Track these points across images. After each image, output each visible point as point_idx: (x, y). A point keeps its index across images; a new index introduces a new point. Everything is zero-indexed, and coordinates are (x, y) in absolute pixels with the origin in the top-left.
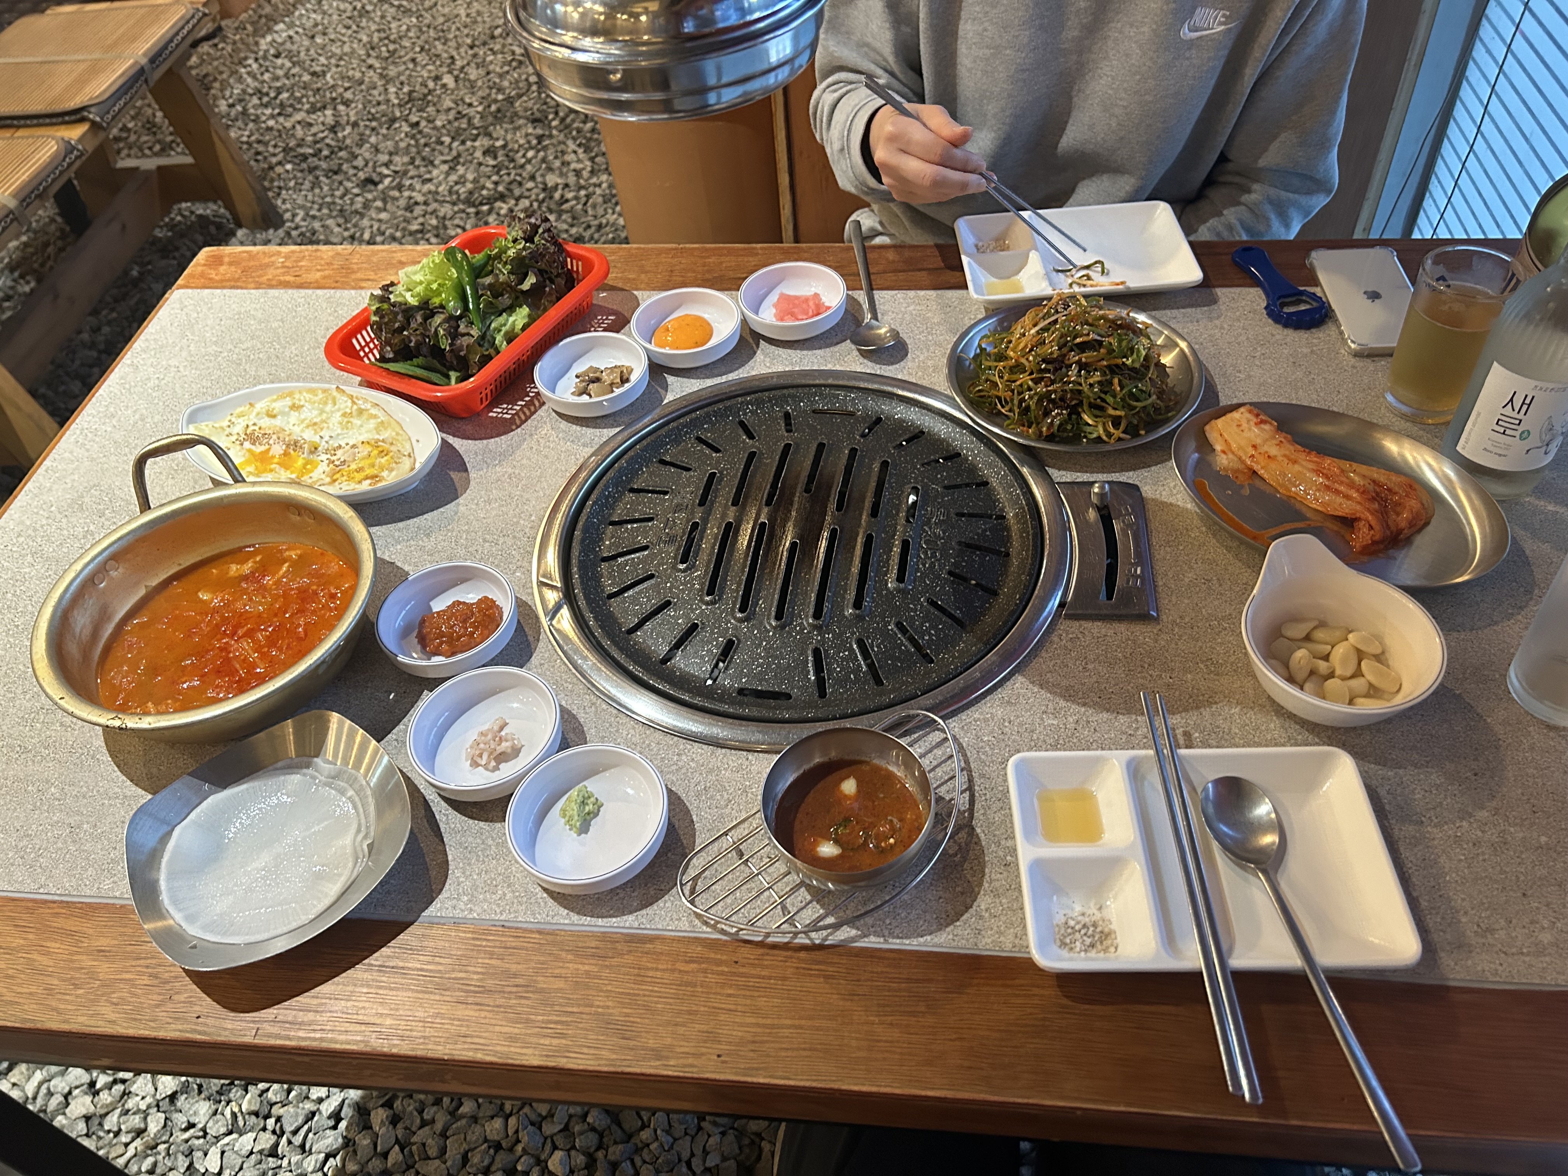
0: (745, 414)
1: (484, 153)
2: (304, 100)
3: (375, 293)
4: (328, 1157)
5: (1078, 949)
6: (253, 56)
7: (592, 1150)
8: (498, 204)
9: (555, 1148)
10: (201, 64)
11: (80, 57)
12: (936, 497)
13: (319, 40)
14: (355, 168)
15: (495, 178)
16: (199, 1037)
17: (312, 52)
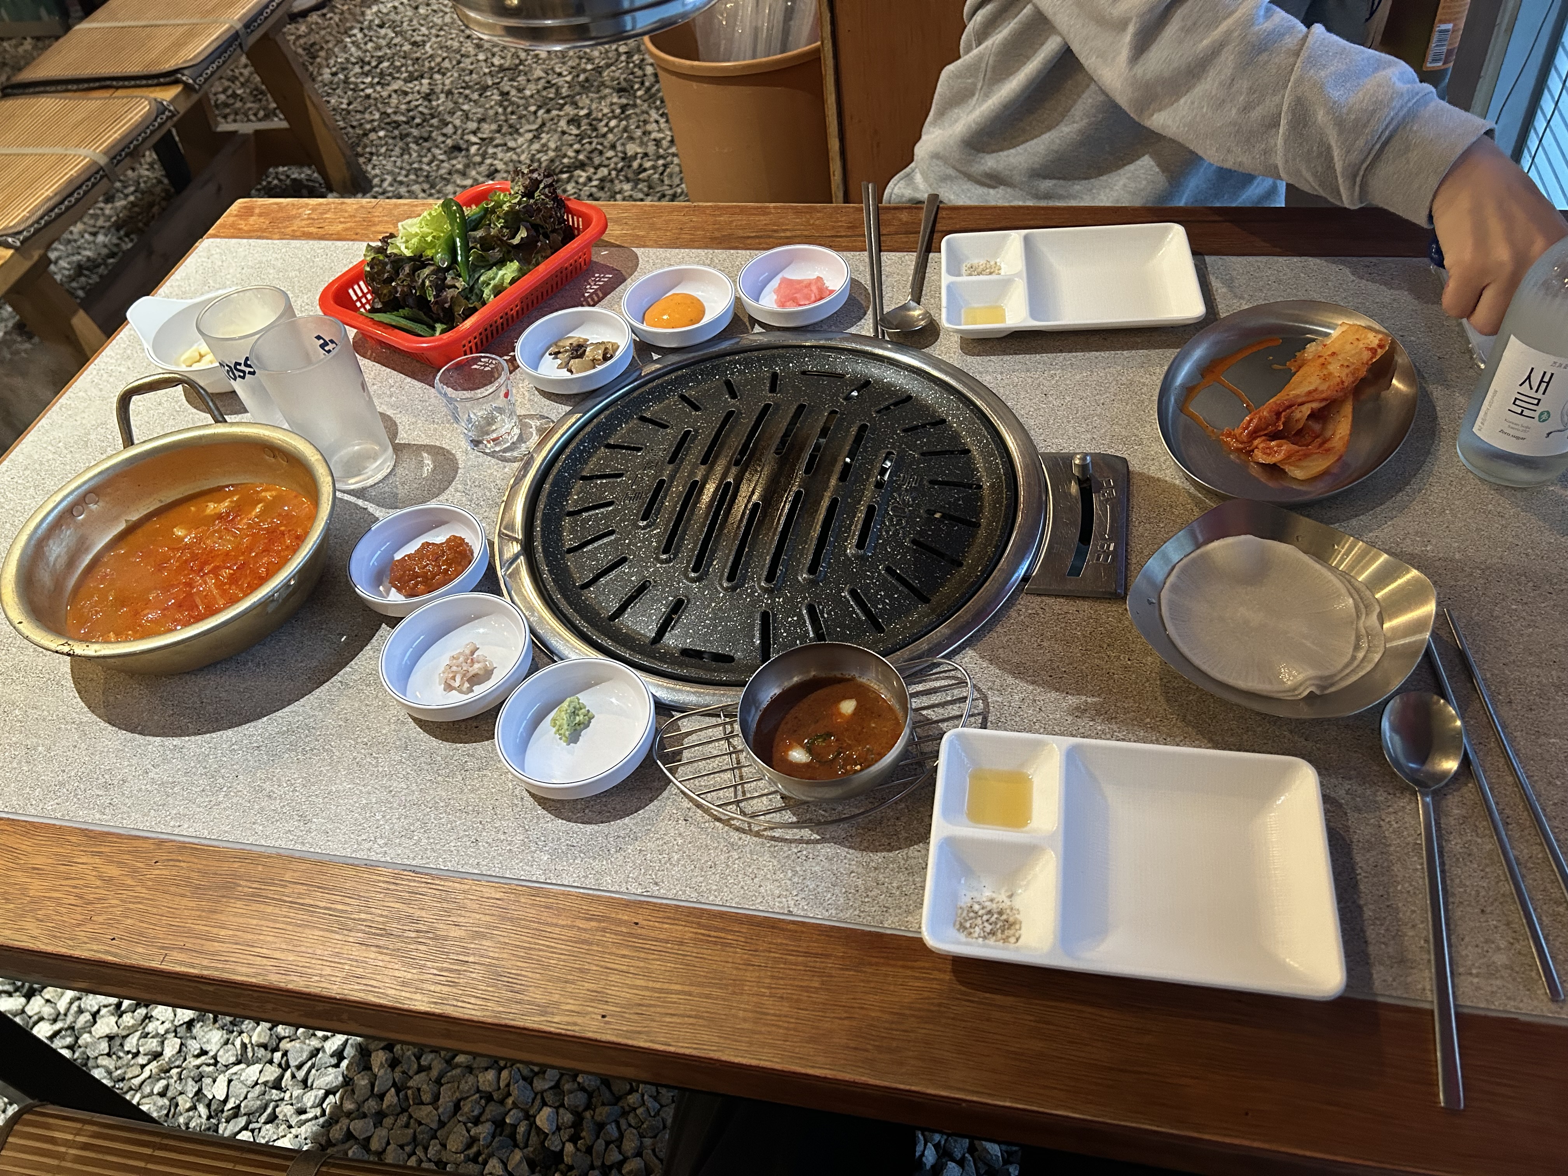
0: (732, 374)
1: (569, 122)
2: (403, 69)
3: (373, 244)
4: (328, 1093)
5: (976, 935)
6: (359, 25)
7: (580, 1109)
8: (578, 172)
9: (544, 1104)
10: (309, 33)
11: (181, 22)
12: (911, 464)
13: (422, 11)
14: (444, 135)
15: (577, 146)
16: (110, 958)
17: (415, 22)
